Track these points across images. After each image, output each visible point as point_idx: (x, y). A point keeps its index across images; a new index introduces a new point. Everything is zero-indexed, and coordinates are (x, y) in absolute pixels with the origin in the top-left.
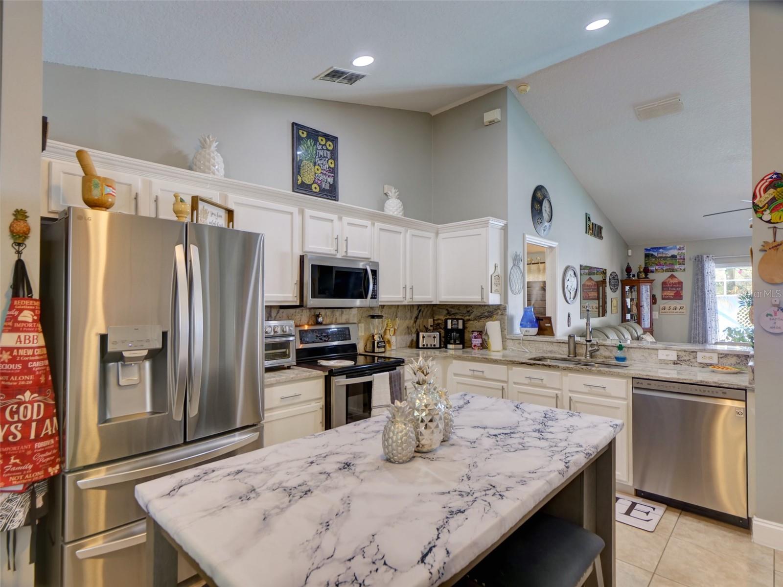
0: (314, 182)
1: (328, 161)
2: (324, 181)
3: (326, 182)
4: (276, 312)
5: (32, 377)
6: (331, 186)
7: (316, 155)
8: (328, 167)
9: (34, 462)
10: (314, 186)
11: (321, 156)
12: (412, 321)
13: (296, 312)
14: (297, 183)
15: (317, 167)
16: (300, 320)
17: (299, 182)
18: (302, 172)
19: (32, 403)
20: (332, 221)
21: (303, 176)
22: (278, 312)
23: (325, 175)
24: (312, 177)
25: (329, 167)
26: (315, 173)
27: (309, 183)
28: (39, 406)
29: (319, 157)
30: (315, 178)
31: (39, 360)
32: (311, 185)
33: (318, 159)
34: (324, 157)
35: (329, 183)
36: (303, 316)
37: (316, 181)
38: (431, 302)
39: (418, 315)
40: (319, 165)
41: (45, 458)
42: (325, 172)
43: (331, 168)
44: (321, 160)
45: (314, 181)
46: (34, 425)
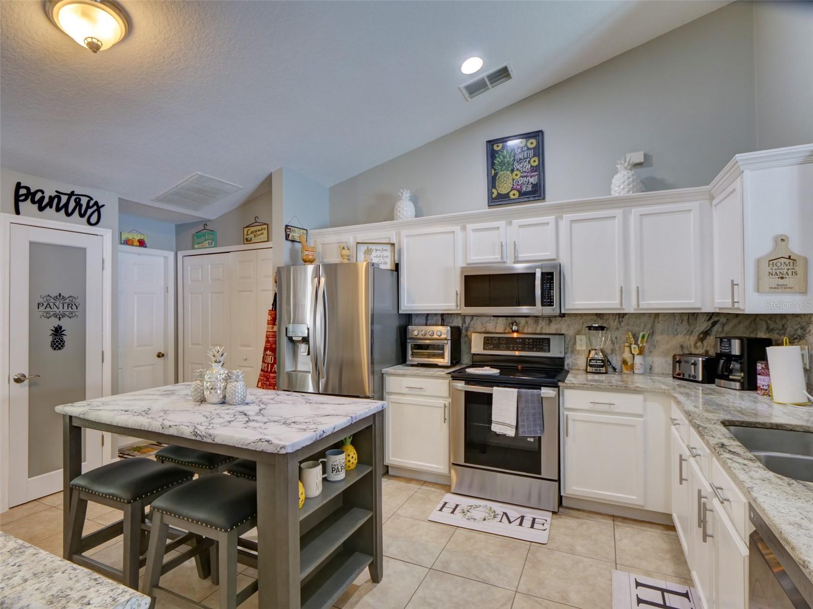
0: (513, 189)
1: (529, 162)
2: (524, 184)
3: (528, 184)
4: (470, 319)
5: (269, 344)
6: (534, 186)
7: (515, 161)
8: (529, 167)
9: (269, 382)
10: (511, 194)
11: (520, 159)
12: (693, 338)
13: (490, 320)
14: (492, 196)
15: (515, 172)
16: (495, 328)
17: (494, 196)
18: (497, 184)
19: (269, 355)
20: (498, 228)
21: (499, 188)
22: (472, 319)
23: (526, 177)
24: (510, 185)
25: (531, 166)
26: (513, 180)
27: (506, 193)
28: (272, 358)
29: (518, 162)
30: (513, 185)
31: (272, 337)
32: (508, 194)
33: (517, 164)
34: (525, 159)
35: (532, 183)
36: (499, 324)
37: (515, 187)
38: (700, 309)
39: (710, 329)
40: (517, 170)
41: (274, 381)
42: (526, 174)
43: (534, 166)
44: (520, 163)
45: (513, 187)
46: (270, 365)
